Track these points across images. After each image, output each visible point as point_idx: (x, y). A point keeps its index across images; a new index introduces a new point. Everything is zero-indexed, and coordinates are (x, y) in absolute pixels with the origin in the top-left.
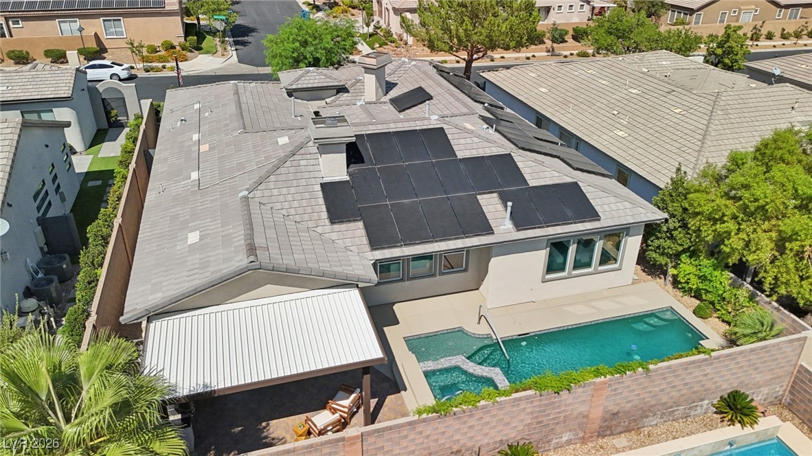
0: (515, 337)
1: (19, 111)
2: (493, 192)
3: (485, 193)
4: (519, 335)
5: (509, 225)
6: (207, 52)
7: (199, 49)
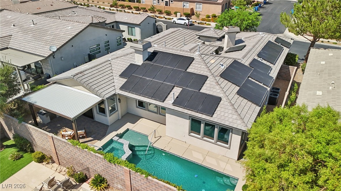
0: (160, 149)
2: (181, 88)
3: (178, 87)
5: (172, 102)
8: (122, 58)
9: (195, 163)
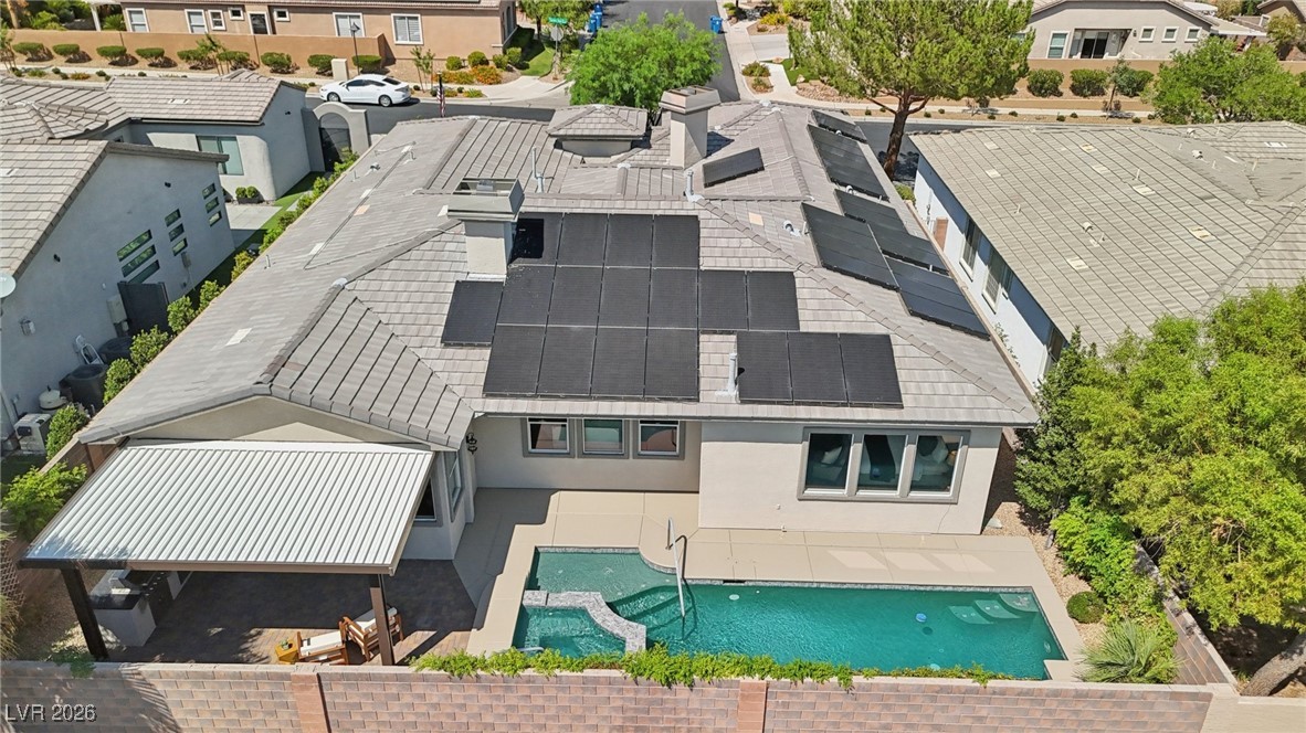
0: (718, 583)
1: (194, 135)
2: (729, 333)
3: (715, 333)
4: (725, 581)
5: (732, 391)
6: (534, 73)
7: (523, 67)
8: (393, 264)
9: (869, 587)
